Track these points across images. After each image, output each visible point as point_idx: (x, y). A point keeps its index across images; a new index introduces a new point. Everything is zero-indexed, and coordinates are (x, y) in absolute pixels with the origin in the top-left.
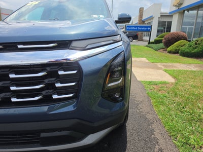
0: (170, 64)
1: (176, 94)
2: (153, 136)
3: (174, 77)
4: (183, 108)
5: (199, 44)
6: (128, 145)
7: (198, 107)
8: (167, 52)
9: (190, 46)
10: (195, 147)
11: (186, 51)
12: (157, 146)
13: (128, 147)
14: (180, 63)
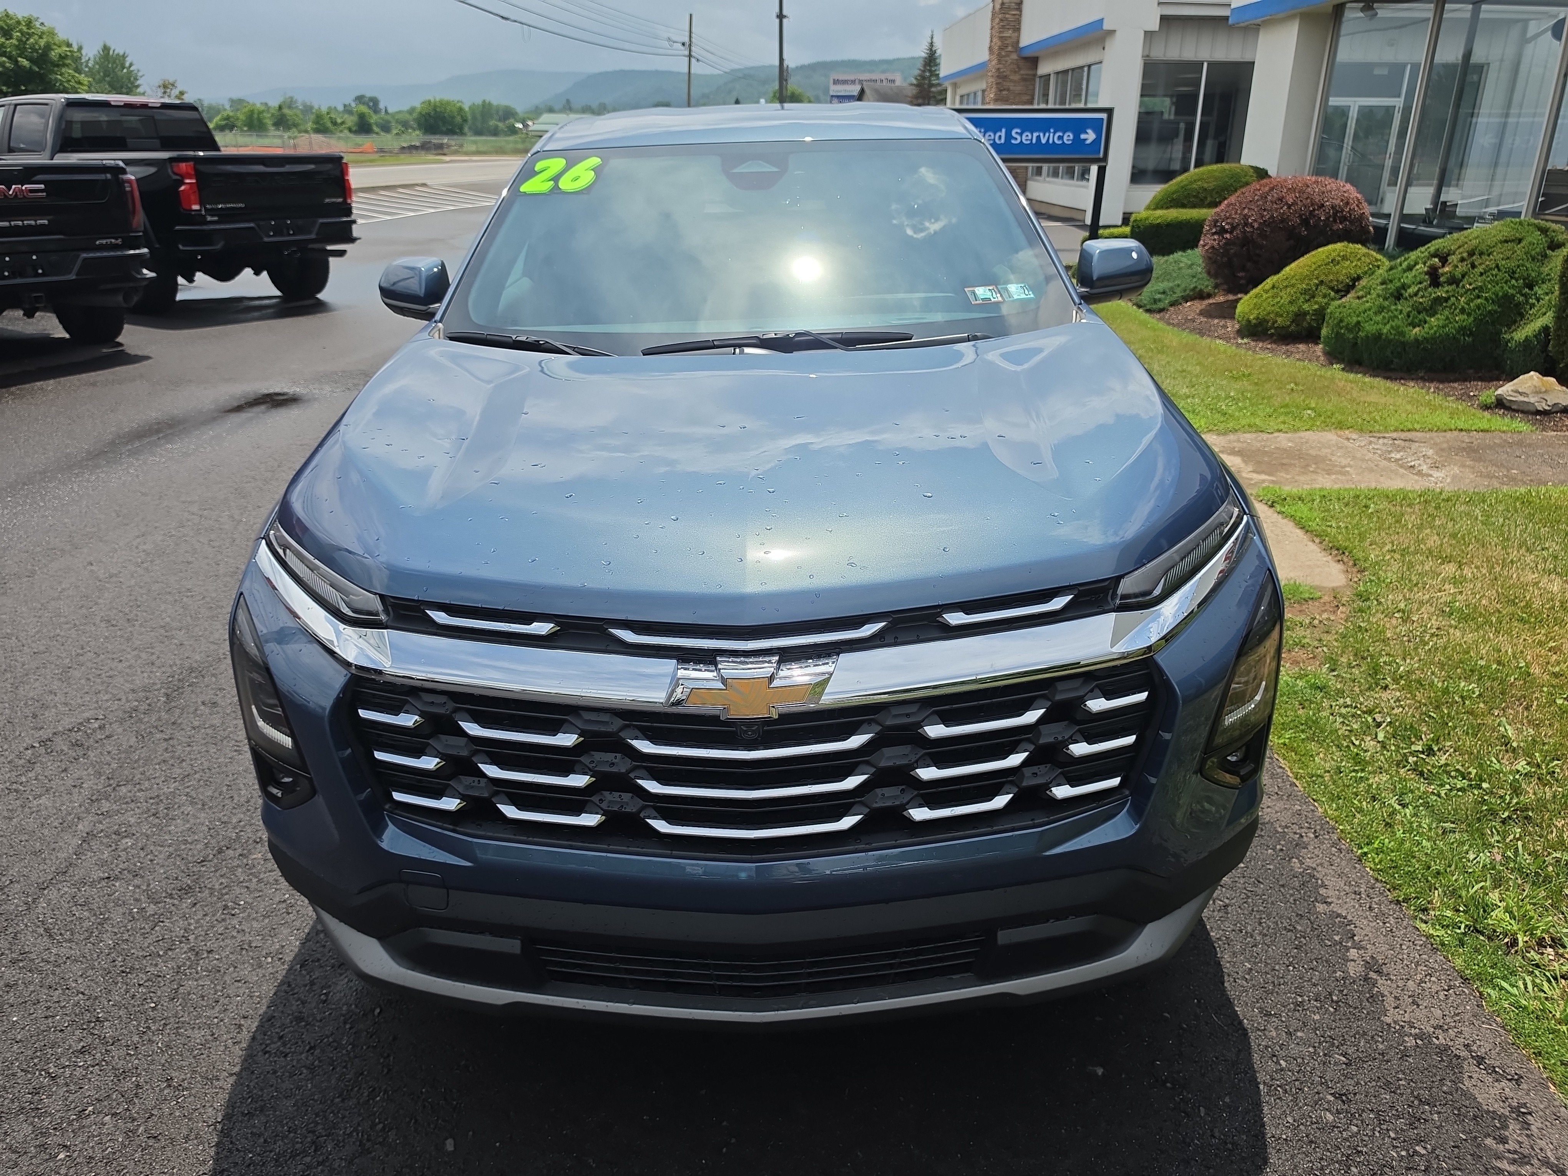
0: (1284, 440)
1: (1375, 670)
2: (1321, 907)
3: (1338, 551)
4: (1430, 751)
5: (1454, 281)
6: (1225, 957)
7: (1506, 742)
8: (1232, 326)
9: (1398, 296)
10: (1515, 942)
11: (1370, 328)
12: (1353, 953)
13: (1227, 967)
14: (1340, 426)
